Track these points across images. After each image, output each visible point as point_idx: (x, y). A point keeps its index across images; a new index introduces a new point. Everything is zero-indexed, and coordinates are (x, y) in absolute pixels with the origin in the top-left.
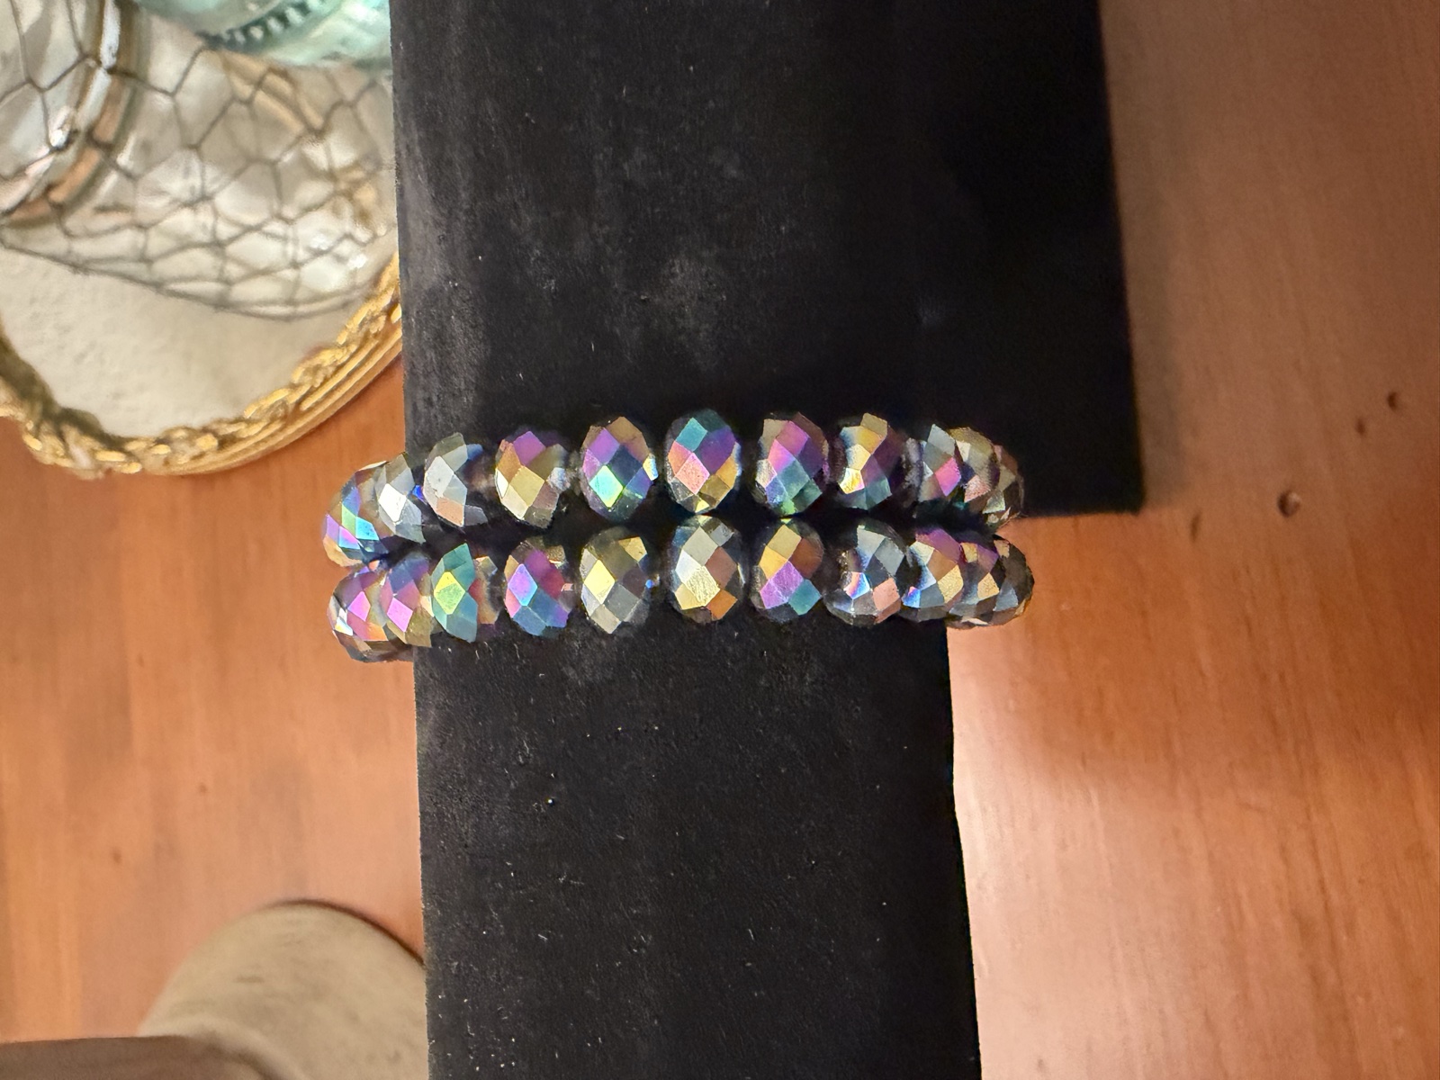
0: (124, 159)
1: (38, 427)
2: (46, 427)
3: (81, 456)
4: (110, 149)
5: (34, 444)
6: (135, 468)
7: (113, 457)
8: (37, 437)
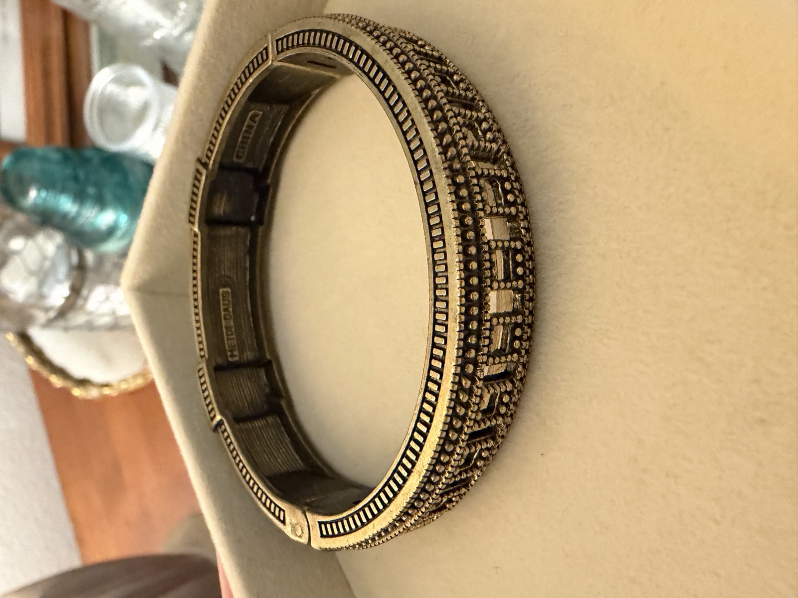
3: (94, 393)
5: (76, 392)
6: (116, 392)
7: (106, 391)
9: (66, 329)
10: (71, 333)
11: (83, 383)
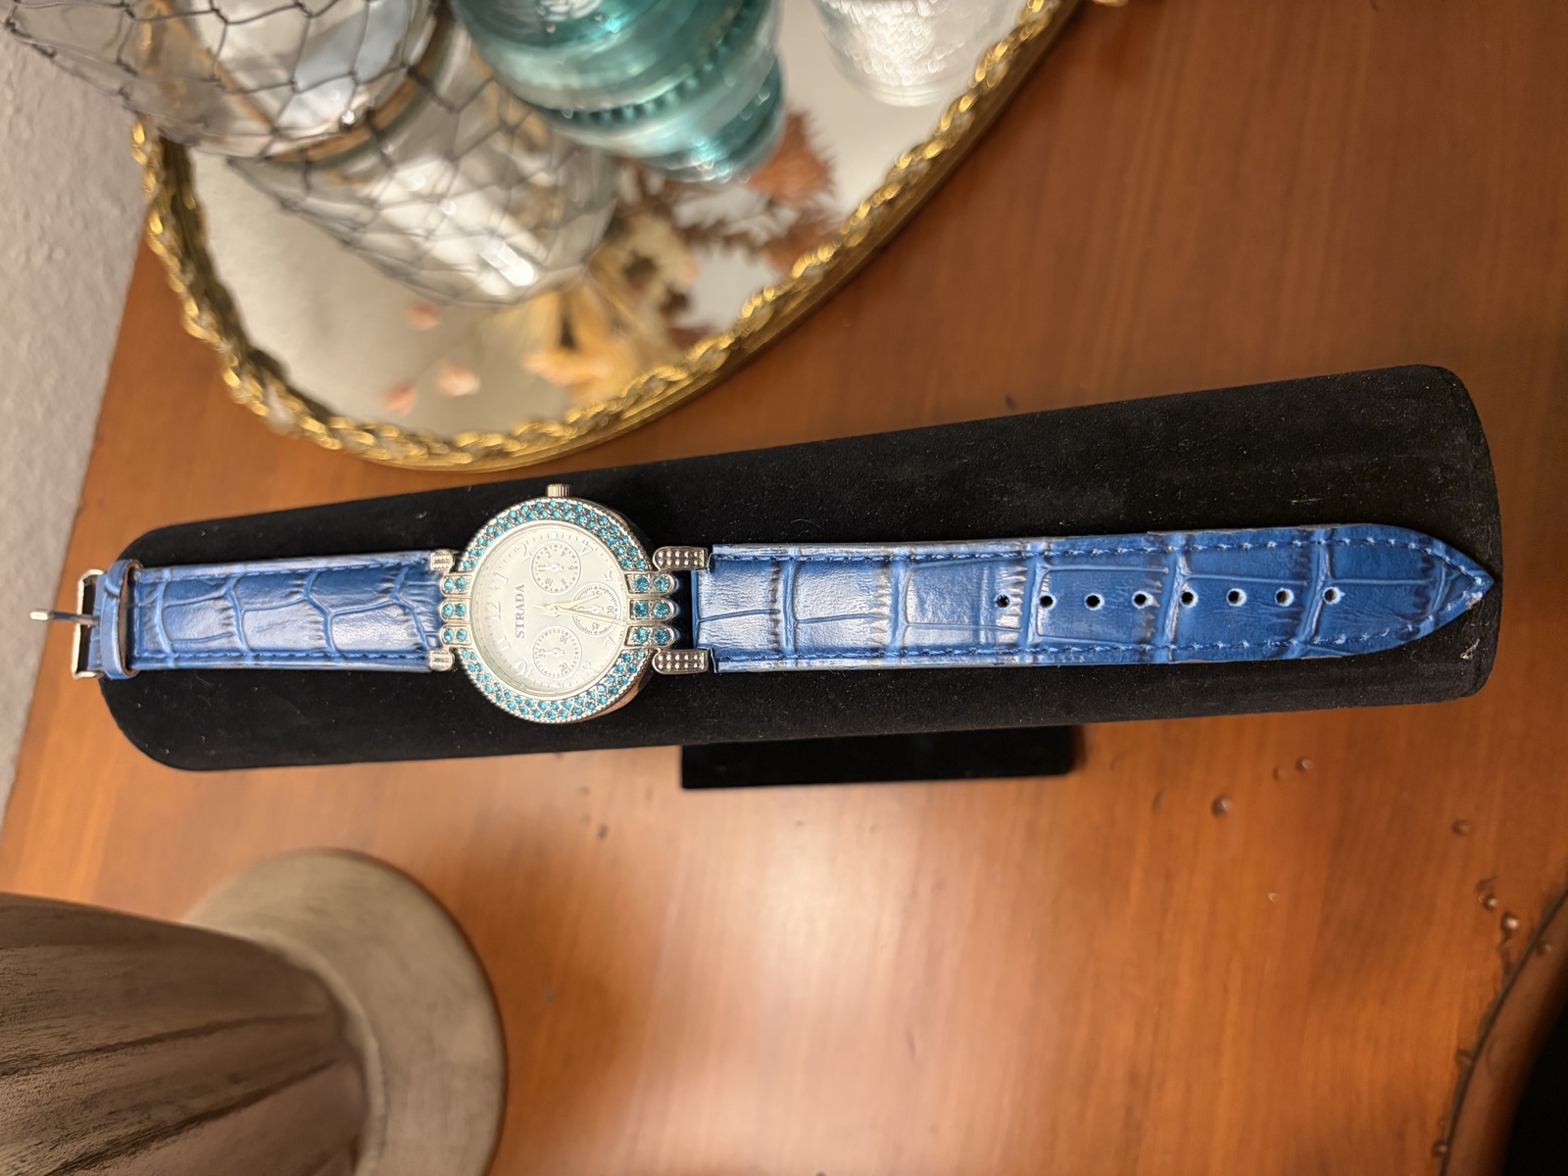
0: (390, 149)
1: (241, 365)
2: (248, 367)
3: (279, 411)
4: (381, 135)
5: (232, 379)
6: (333, 444)
7: (313, 425)
8: (239, 375)
9: (286, 205)
10: (293, 221)
11: (262, 365)
